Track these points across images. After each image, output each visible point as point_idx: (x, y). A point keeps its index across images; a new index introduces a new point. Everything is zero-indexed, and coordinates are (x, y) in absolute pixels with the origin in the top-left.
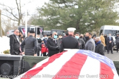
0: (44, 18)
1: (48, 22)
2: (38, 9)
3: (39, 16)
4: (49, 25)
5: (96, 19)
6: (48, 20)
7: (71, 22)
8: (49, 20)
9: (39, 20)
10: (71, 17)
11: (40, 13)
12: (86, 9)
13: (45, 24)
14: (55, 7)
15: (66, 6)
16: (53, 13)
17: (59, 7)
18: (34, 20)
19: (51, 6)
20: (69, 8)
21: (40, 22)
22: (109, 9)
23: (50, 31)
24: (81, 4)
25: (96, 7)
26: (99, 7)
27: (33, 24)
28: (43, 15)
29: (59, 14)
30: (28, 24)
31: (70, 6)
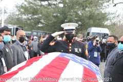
0: (24, 17)
1: (29, 22)
2: (17, 7)
3: (19, 15)
4: (30, 25)
5: (83, 20)
6: (28, 19)
7: (54, 22)
8: (30, 20)
9: (18, 19)
10: (54, 16)
11: (19, 11)
12: (72, 8)
13: (24, 24)
14: (36, 5)
15: (50, 5)
16: (35, 12)
17: (41, 5)
18: (12, 19)
19: (31, 3)
20: (53, 6)
21: (18, 21)
22: (98, 9)
23: (30, 32)
24: (66, 3)
25: (83, 6)
26: (86, 7)
27: (11, 24)
28: (22, 13)
29: (41, 13)
30: (5, 23)
31: (54, 4)
